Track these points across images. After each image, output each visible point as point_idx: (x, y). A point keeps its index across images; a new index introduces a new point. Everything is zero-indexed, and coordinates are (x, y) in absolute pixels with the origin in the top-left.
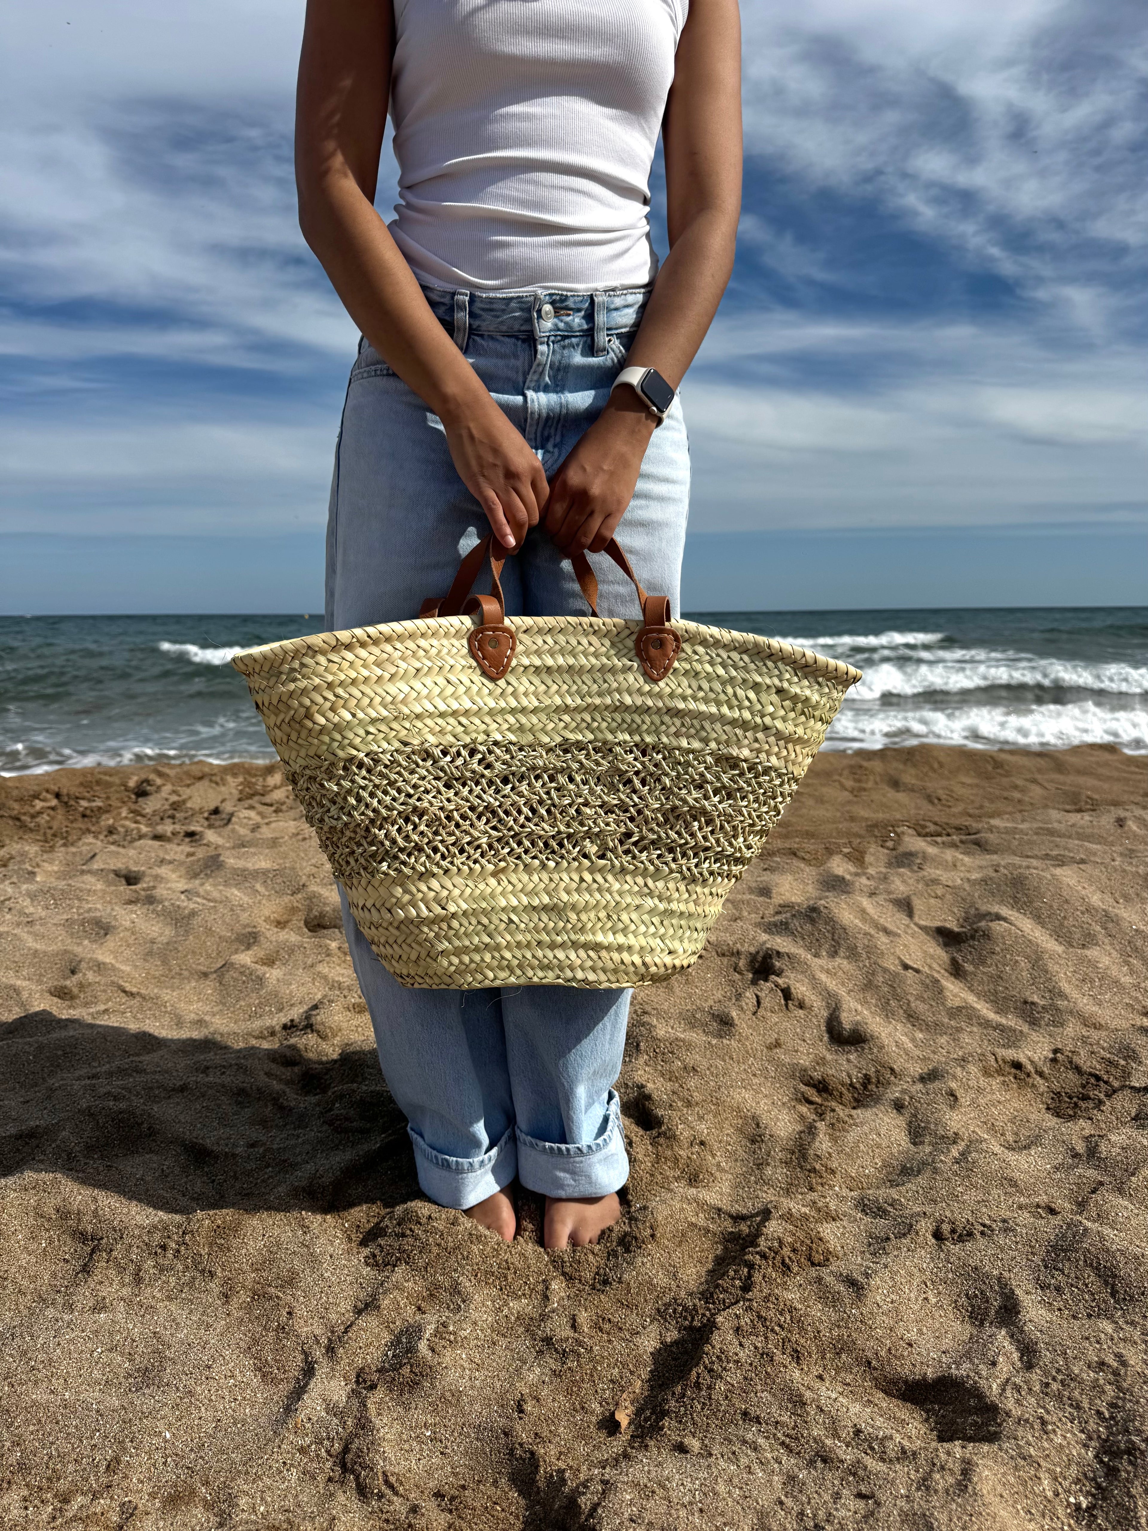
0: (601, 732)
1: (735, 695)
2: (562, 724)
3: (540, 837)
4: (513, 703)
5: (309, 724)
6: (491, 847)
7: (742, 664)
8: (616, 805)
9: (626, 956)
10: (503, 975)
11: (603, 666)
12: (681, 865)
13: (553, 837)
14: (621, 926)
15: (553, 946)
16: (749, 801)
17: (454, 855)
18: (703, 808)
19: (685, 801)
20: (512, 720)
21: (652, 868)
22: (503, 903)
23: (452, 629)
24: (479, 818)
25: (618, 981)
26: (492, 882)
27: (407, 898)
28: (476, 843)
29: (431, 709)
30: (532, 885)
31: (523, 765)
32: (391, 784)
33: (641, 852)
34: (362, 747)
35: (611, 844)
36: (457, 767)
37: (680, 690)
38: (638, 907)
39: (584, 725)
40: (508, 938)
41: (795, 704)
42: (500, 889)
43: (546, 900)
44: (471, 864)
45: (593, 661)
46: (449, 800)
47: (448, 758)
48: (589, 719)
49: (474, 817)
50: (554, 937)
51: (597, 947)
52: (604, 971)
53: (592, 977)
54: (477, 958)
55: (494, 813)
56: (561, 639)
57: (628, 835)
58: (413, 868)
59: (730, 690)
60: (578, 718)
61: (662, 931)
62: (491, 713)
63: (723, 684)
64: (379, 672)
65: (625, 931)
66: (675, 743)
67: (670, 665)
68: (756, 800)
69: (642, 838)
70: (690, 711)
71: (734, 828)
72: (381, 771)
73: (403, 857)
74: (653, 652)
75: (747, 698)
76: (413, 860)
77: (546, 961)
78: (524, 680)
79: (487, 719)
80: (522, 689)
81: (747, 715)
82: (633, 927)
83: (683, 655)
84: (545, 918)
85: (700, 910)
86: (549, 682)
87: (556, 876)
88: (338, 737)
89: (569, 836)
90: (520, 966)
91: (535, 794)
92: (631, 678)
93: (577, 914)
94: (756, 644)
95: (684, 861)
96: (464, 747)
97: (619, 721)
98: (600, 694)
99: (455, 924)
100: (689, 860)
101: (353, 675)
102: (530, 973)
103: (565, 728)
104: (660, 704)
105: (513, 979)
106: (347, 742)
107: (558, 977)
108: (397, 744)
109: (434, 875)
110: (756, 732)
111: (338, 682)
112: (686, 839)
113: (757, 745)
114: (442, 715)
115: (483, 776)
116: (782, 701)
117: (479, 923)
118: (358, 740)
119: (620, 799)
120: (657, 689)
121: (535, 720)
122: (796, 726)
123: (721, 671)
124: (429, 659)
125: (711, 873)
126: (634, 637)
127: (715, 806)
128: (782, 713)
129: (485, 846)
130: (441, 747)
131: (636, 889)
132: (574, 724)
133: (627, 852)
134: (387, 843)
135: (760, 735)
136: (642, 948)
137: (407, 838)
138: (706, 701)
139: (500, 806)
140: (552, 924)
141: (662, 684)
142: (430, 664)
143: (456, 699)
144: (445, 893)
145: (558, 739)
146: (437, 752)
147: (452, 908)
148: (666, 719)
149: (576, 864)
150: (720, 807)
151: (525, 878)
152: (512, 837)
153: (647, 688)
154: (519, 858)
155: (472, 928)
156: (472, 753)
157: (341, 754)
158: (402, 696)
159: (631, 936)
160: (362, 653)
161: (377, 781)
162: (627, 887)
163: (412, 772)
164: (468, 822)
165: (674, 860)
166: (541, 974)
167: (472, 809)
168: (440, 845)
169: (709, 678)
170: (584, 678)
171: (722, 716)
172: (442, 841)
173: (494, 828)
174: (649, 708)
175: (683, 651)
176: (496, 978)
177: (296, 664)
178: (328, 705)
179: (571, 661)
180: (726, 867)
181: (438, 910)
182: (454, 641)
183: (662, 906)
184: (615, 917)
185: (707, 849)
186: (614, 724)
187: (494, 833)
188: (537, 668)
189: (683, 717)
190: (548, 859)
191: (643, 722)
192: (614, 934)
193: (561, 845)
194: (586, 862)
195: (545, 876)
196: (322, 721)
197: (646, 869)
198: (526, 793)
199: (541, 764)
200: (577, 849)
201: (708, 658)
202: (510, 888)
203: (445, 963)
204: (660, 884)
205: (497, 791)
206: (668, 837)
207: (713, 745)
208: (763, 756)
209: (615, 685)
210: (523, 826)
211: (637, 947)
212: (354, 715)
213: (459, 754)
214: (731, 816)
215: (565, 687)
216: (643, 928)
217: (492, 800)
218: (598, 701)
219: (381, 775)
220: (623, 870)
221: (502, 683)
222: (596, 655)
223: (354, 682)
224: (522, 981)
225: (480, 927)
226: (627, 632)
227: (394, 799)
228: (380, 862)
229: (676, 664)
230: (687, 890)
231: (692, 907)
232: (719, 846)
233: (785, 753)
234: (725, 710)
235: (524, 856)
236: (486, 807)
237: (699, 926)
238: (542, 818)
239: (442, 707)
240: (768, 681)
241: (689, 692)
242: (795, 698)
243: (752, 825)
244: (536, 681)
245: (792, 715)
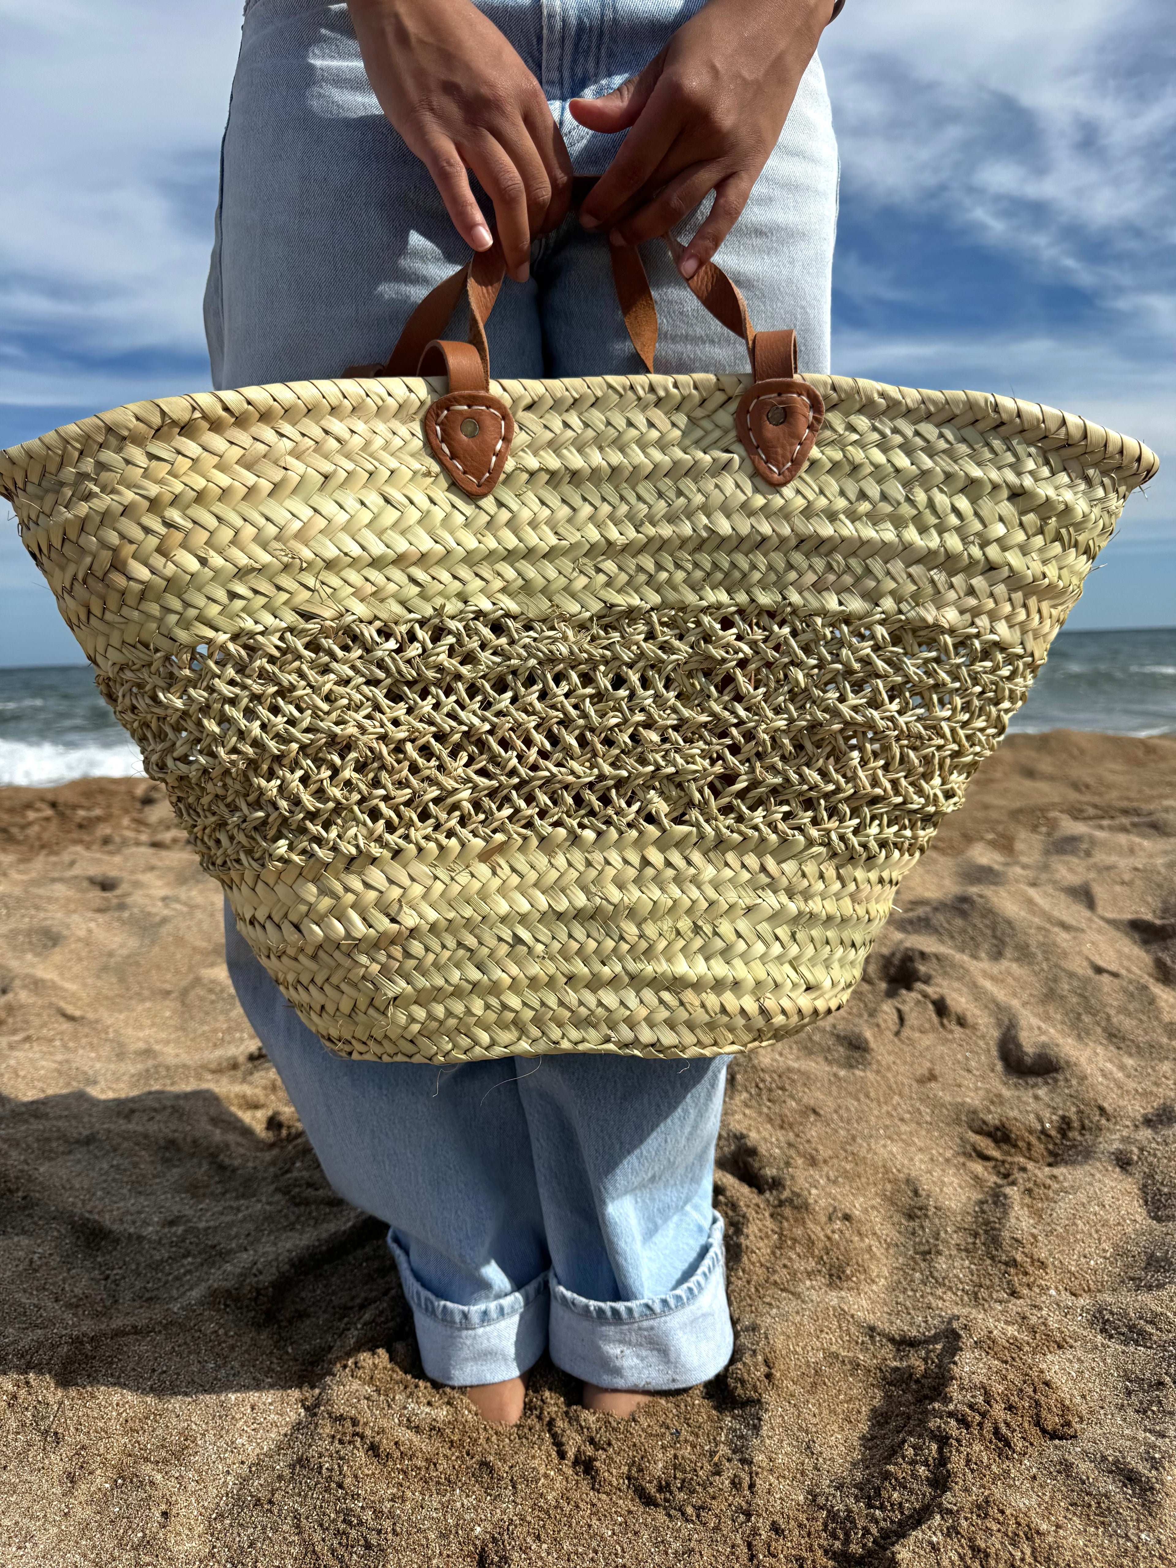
0: (675, 588)
1: (931, 504)
2: (602, 578)
3: (566, 787)
4: (511, 541)
5: (120, 580)
6: (477, 806)
7: (942, 445)
8: (705, 725)
9: (730, 1000)
10: (506, 1037)
11: (676, 463)
12: (828, 832)
13: (591, 786)
14: (719, 944)
15: (595, 984)
16: (954, 710)
17: (410, 824)
18: (870, 725)
19: (835, 713)
20: (509, 573)
21: (773, 837)
22: (503, 907)
23: (390, 400)
24: (454, 754)
25: (715, 1044)
26: (483, 870)
27: (326, 903)
28: (450, 800)
29: (356, 551)
30: (554, 875)
31: (531, 655)
32: (284, 692)
33: (752, 808)
34: (221, 622)
35: (697, 796)
36: (409, 661)
37: (823, 502)
38: (749, 909)
39: (643, 578)
40: (514, 970)
41: (1044, 519)
42: (496, 882)
43: (581, 900)
44: (441, 837)
45: (657, 455)
46: (396, 722)
47: (392, 644)
48: (650, 566)
49: (445, 754)
50: (597, 967)
51: (676, 984)
52: (691, 1026)
53: (668, 1038)
54: (458, 1008)
55: (482, 745)
56: (597, 417)
57: (729, 778)
58: (335, 849)
59: (921, 497)
60: (631, 564)
61: (794, 950)
62: (470, 559)
63: (907, 484)
64: (250, 479)
65: (726, 953)
66: (814, 603)
67: (804, 453)
68: (966, 707)
69: (754, 784)
70: (843, 540)
71: (927, 760)
72: (262, 669)
73: (315, 829)
74: (771, 430)
75: (955, 510)
76: (333, 833)
77: (583, 1011)
78: (531, 497)
79: (464, 572)
80: (526, 515)
81: (954, 542)
82: (741, 946)
83: (828, 433)
84: (579, 932)
85: (861, 911)
86: (577, 501)
87: (597, 857)
88: (175, 604)
89: (620, 783)
90: (537, 1021)
91: (553, 707)
92: (728, 483)
93: (639, 926)
94: (971, 405)
95: (833, 824)
96: (422, 623)
97: (708, 566)
98: (671, 519)
99: (416, 948)
100: (842, 820)
101: (199, 483)
102: (555, 1033)
103: (608, 584)
104: (786, 531)
105: (524, 1046)
106: (192, 613)
107: (608, 1040)
108: (290, 618)
109: (374, 860)
110: (971, 576)
111: (168, 497)
112: (837, 783)
113: (972, 602)
114: (376, 563)
115: (458, 677)
116: (1022, 513)
117: (460, 944)
118: (213, 610)
119: (713, 714)
120: (778, 501)
121: (551, 572)
122: (1045, 562)
123: (902, 461)
124: (348, 456)
125: (883, 844)
126: (733, 406)
127: (891, 719)
128: (1020, 536)
129: (467, 806)
130: (378, 624)
131: (746, 876)
132: (623, 578)
133: (726, 810)
134: (283, 804)
135: (978, 582)
136: (758, 983)
137: (320, 794)
138: (874, 519)
139: (491, 732)
140: (592, 945)
141: (788, 491)
142: (349, 466)
143: (403, 533)
144: (396, 892)
145: (596, 606)
146: (370, 632)
147: (410, 919)
148: (798, 558)
149: (634, 833)
150: (901, 720)
151: (542, 860)
152: (517, 788)
153: (759, 501)
154: (529, 825)
155: (447, 954)
156: (438, 634)
157: (182, 636)
158: (296, 525)
159: (738, 963)
160: (217, 442)
161: (257, 688)
162: (728, 873)
163: (325, 670)
164: (434, 763)
165: (815, 822)
166: (574, 1034)
167: (440, 737)
168: (382, 806)
169: (879, 474)
170: (641, 489)
171: (907, 547)
172: (386, 798)
173: (483, 772)
174: (764, 539)
175: (829, 426)
176: (493, 1043)
177: (88, 465)
178: (153, 542)
179: (616, 458)
180: (908, 833)
181: (384, 924)
182: (396, 425)
183: (792, 908)
184: (707, 929)
185: (874, 801)
186: (699, 574)
187: (482, 781)
188: (553, 474)
189: (828, 554)
190: (582, 826)
191: (754, 567)
192: (707, 959)
193: (605, 800)
194: (652, 831)
195: (577, 857)
196: (143, 573)
197: (763, 840)
198: (538, 706)
199: (565, 651)
200: (636, 807)
201: (876, 436)
202: (515, 880)
203: (402, 1019)
204: (790, 867)
205: (486, 705)
206: (803, 779)
207: (888, 603)
208: (983, 622)
209: (699, 499)
210: (534, 768)
211: (751, 983)
212: (203, 562)
213: (412, 637)
214: (920, 737)
215: (606, 509)
216: (759, 948)
217: (476, 721)
218: (666, 531)
219: (263, 674)
220: (720, 843)
221: (488, 503)
222: (662, 445)
223: (200, 497)
224: (542, 1047)
225: (461, 952)
226: (720, 397)
227: (292, 722)
228: (275, 839)
229: (815, 452)
230: (839, 877)
231: (847, 906)
232: (897, 793)
233: (1022, 615)
234: (911, 534)
235: (537, 821)
236: (465, 734)
237: (858, 939)
238: (568, 752)
239: (377, 548)
240: (994, 475)
241: (841, 503)
242: (1045, 509)
243: (956, 754)
244: (553, 500)
245: (1039, 541)
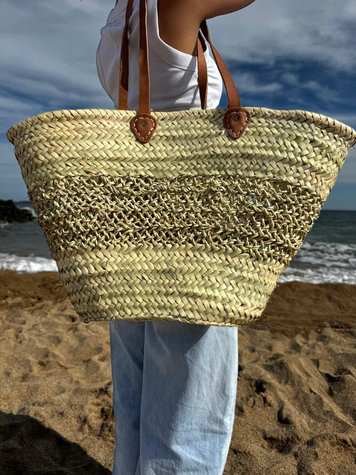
0: (202, 170)
1: (284, 144)
2: (180, 167)
3: (164, 230)
4: (153, 155)
5: (36, 160)
6: (135, 235)
7: (288, 126)
8: (209, 212)
9: (213, 304)
10: (137, 312)
11: (205, 134)
12: (250, 248)
13: (171, 230)
14: (210, 283)
15: (167, 294)
16: (293, 211)
17: (113, 238)
18: (264, 213)
19: (252, 208)
20: (152, 165)
21: (230, 249)
22: (140, 268)
23: (121, 116)
24: (129, 218)
25: (208, 320)
26: (134, 255)
27: (84, 261)
28: (127, 232)
29: (105, 156)
30: (157, 258)
31: (155, 188)
32: (78, 194)
33: (224, 240)
34: (62, 173)
35: (205, 234)
36: (118, 189)
37: (250, 143)
38: (221, 273)
39: (192, 167)
40: (141, 288)
41: (322, 150)
42: (138, 259)
43: (165, 266)
44: (122, 244)
45: (199, 132)
46: (112, 207)
47: (113, 183)
48: (195, 164)
49: (126, 218)
50: (168, 288)
51: (195, 296)
52: (199, 312)
53: (191, 315)
54: (121, 300)
55: (138, 216)
56: (182, 122)
57: (216, 229)
58: (88, 244)
59: (281, 143)
60: (189, 163)
61: (237, 290)
62: (140, 161)
63: (277, 138)
64: (76, 134)
65: (212, 287)
66: (246, 174)
67: (244, 129)
68: (297, 211)
69: (225, 231)
70: (256, 154)
71: (284, 227)
72: (72, 187)
73: (83, 237)
74: (233, 123)
75: (292, 145)
76: (89, 239)
77: (163, 304)
78: (160, 144)
79: (138, 164)
80: (158, 148)
81: (292, 156)
82: (217, 285)
83: (252, 124)
84: (163, 277)
85: (262, 279)
86: (174, 144)
87: (172, 253)
88: (50, 167)
89: (182, 229)
90: (147, 307)
91: (161, 205)
92: (220, 138)
93: (183, 276)
94: (297, 114)
95: (251, 246)
96: (123, 178)
97: (213, 163)
98: (202, 149)
99: (110, 279)
100: (254, 245)
101: (62, 134)
102: (153, 312)
103: (182, 169)
104: (238, 152)
105: (142, 315)
106: (55, 169)
107: (170, 315)
108: (82, 173)
109: (100, 249)
110: (297, 167)
111: (52, 137)
112: (252, 232)
113: (298, 174)
114: (110, 159)
115: (132, 194)
116: (314, 147)
117: (124, 278)
118: (61, 169)
119: (212, 209)
120: (236, 143)
121: (164, 165)
122: (322, 164)
123: (275, 131)
124: (106, 130)
125: (269, 256)
126: (223, 117)
127: (271, 211)
128: (314, 155)
129: (132, 235)
130: (109, 177)
131: (221, 262)
132: (187, 167)
133: (215, 240)
134: (74, 229)
135: (301, 169)
136: (223, 299)
137: (86, 227)
138: (265, 148)
139: (141, 212)
140: (167, 281)
141: (238, 140)
142: (107, 133)
143: (120, 152)
144: (106, 259)
145: (177, 175)
146: (107, 179)
147: (109, 269)
148: (241, 160)
149: (184, 246)
150: (275, 213)
151: (154, 254)
152: (148, 230)
153: (230, 143)
154: (151, 242)
155: (120, 281)
156: (128, 181)
157: (51, 176)
158: (88, 147)
159: (216, 291)
160: (68, 124)
161: (70, 193)
162: (215, 260)
163: (92, 189)
164: (122, 220)
165: (245, 245)
166: (159, 312)
167: (125, 212)
168: (105, 232)
169: (267, 135)
170: (193, 141)
171: (276, 157)
172: (106, 229)
173: (137, 224)
174: (231, 154)
175: (252, 121)
176: (132, 314)
177: (33, 129)
178: (47, 149)
179: (187, 132)
180: (278, 253)
181: (101, 270)
182: (122, 123)
183: (237, 274)
184: (206, 278)
185: (266, 239)
186: (210, 166)
187: (137, 227)
188: (167, 137)
189: (251, 159)
190: (167, 243)
191: (227, 163)
192: (205, 288)
193: (176, 235)
194: (190, 245)
195: (165, 253)
196: (43, 158)
197: (227, 250)
198: (157, 204)
199: (166, 187)
200: (186, 237)
201: (267, 124)
202: (144, 259)
203: (103, 304)
204: (236, 260)
205: (141, 204)
206: (241, 231)
207: (271, 175)
208: (302, 182)
209: (211, 143)
210: (154, 224)
211: (220, 298)
212: (60, 155)
213: (119, 182)
214: (282, 219)
215: (183, 147)
216: (224, 286)
217: (137, 208)
218: (200, 153)
219: (73, 189)
220: (212, 250)
221: (147, 145)
222: (201, 129)
223: (61, 138)
224: (148, 316)
225: (125, 281)
226: (219, 115)
227: (80, 204)
228: (71, 241)
229: (247, 129)
230: (253, 265)
231: (256, 276)
232: (274, 238)
233: (315, 181)
234: (278, 153)
235: (153, 240)
236: (133, 212)
237: (261, 290)
238: (165, 218)
239: (111, 155)
240: (306, 136)
241: (255, 144)
242: (321, 146)
243: (295, 227)
244: (167, 144)
245: (320, 157)
